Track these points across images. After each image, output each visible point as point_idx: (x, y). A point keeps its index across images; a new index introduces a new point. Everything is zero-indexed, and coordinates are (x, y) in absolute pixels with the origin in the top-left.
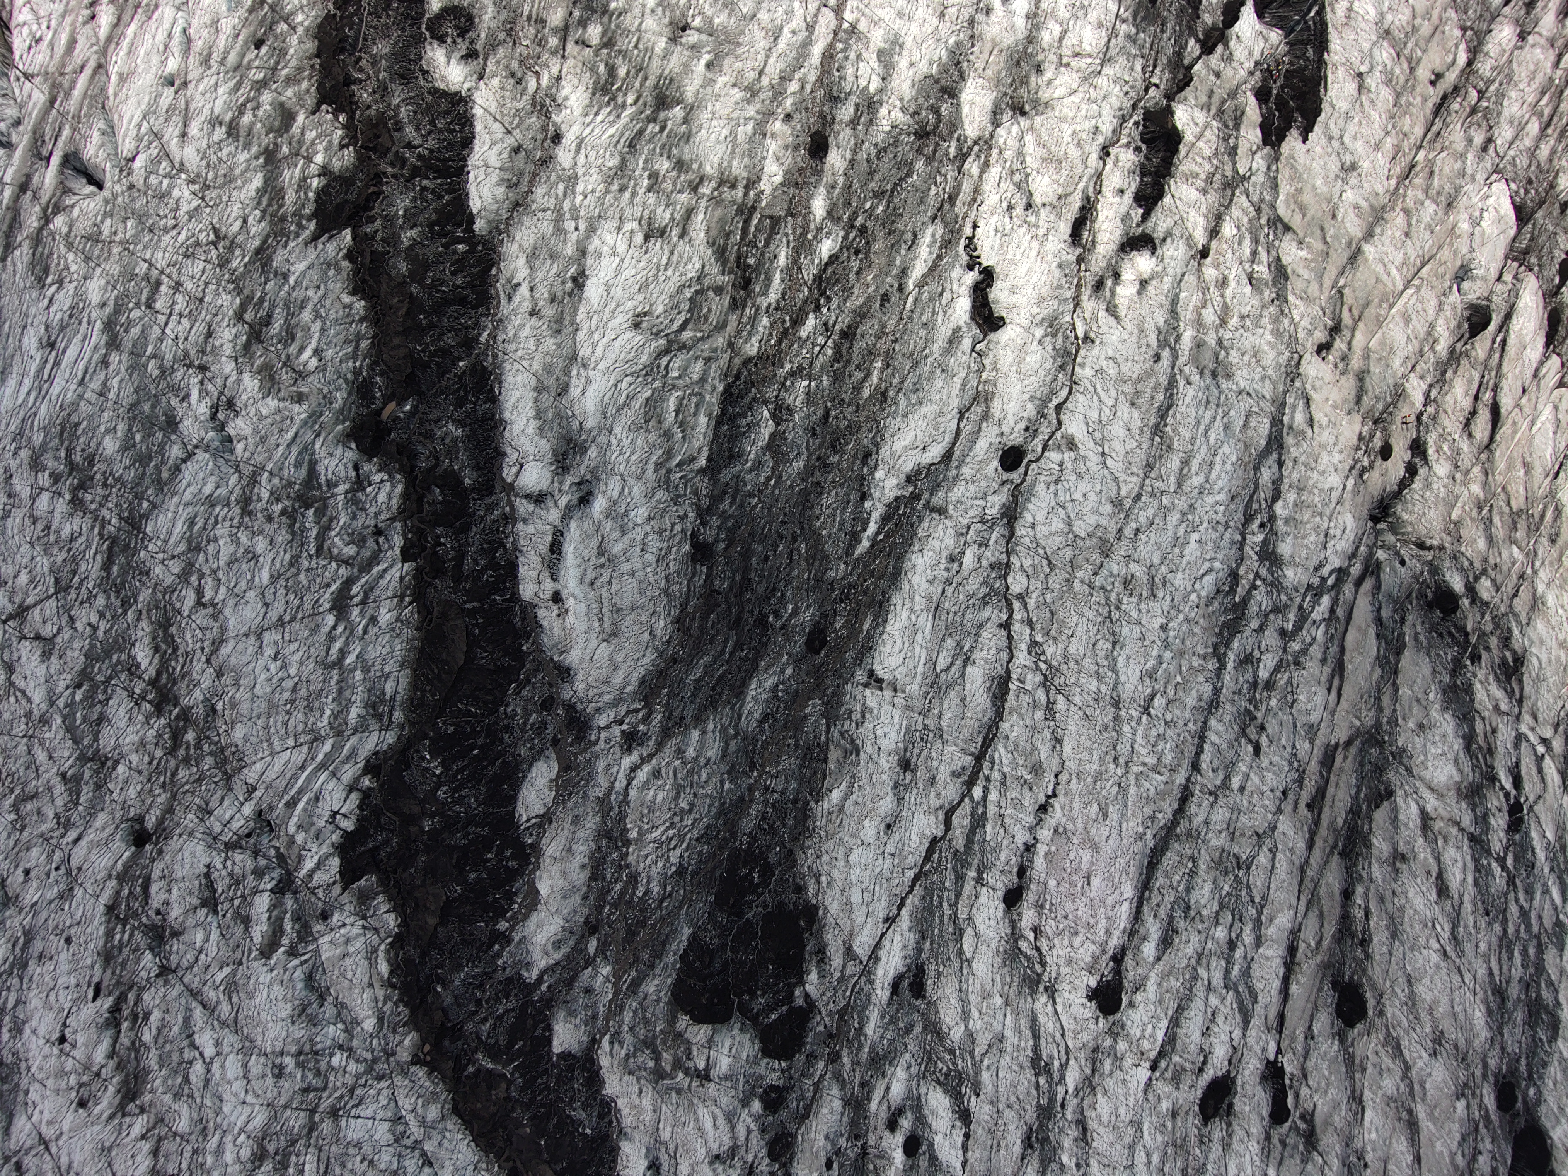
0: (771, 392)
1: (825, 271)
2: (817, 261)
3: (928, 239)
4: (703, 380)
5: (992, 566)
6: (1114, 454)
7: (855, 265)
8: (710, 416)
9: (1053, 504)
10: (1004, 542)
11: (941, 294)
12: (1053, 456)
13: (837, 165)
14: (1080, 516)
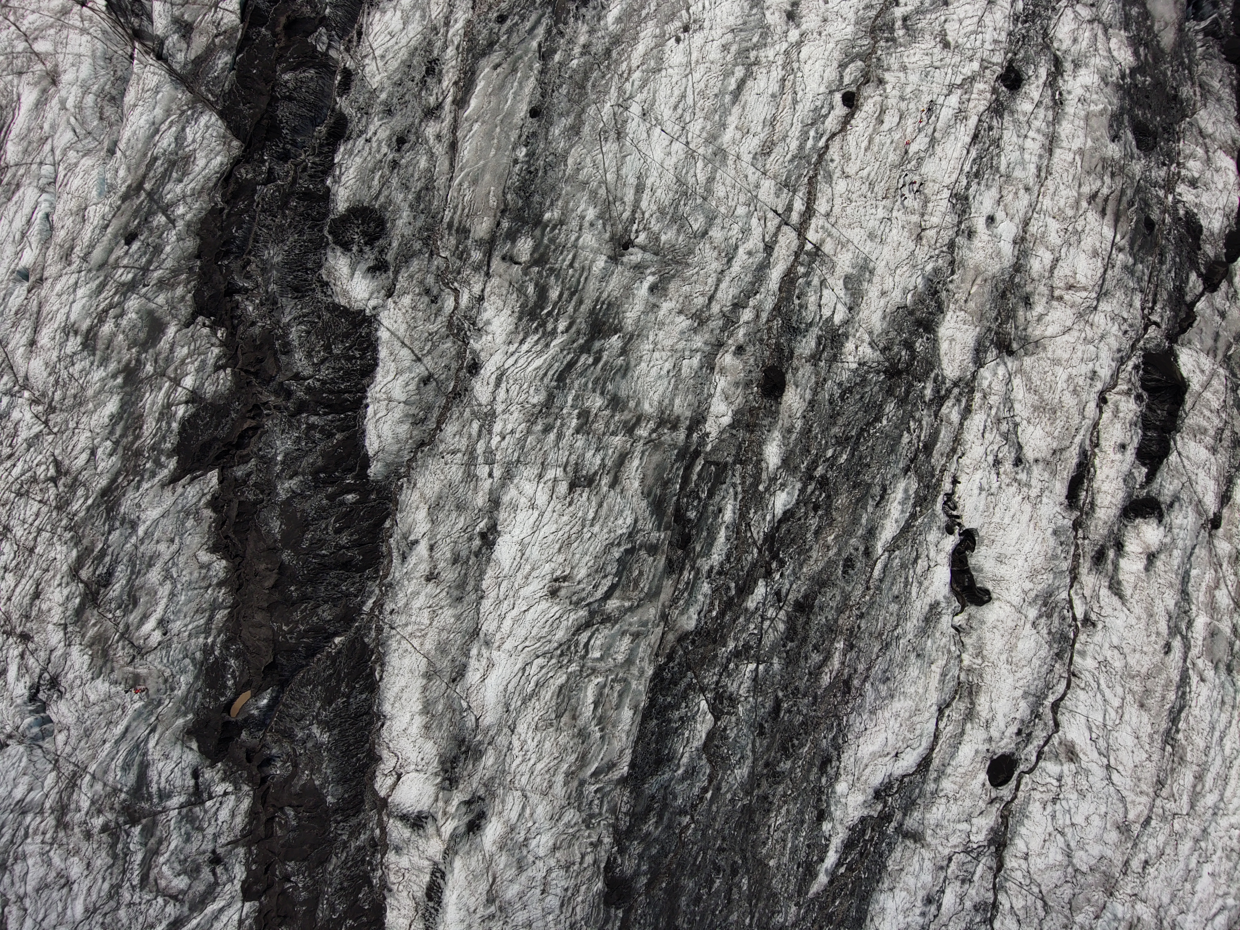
0: (710, 678)
1: (778, 529)
2: (768, 518)
3: (899, 495)
4: (629, 662)
5: (976, 908)
6: (1120, 768)
7: (814, 523)
8: (635, 708)
9: (1050, 829)
10: (990, 877)
11: (915, 561)
12: (1050, 767)
13: (795, 406)
14: (1082, 845)
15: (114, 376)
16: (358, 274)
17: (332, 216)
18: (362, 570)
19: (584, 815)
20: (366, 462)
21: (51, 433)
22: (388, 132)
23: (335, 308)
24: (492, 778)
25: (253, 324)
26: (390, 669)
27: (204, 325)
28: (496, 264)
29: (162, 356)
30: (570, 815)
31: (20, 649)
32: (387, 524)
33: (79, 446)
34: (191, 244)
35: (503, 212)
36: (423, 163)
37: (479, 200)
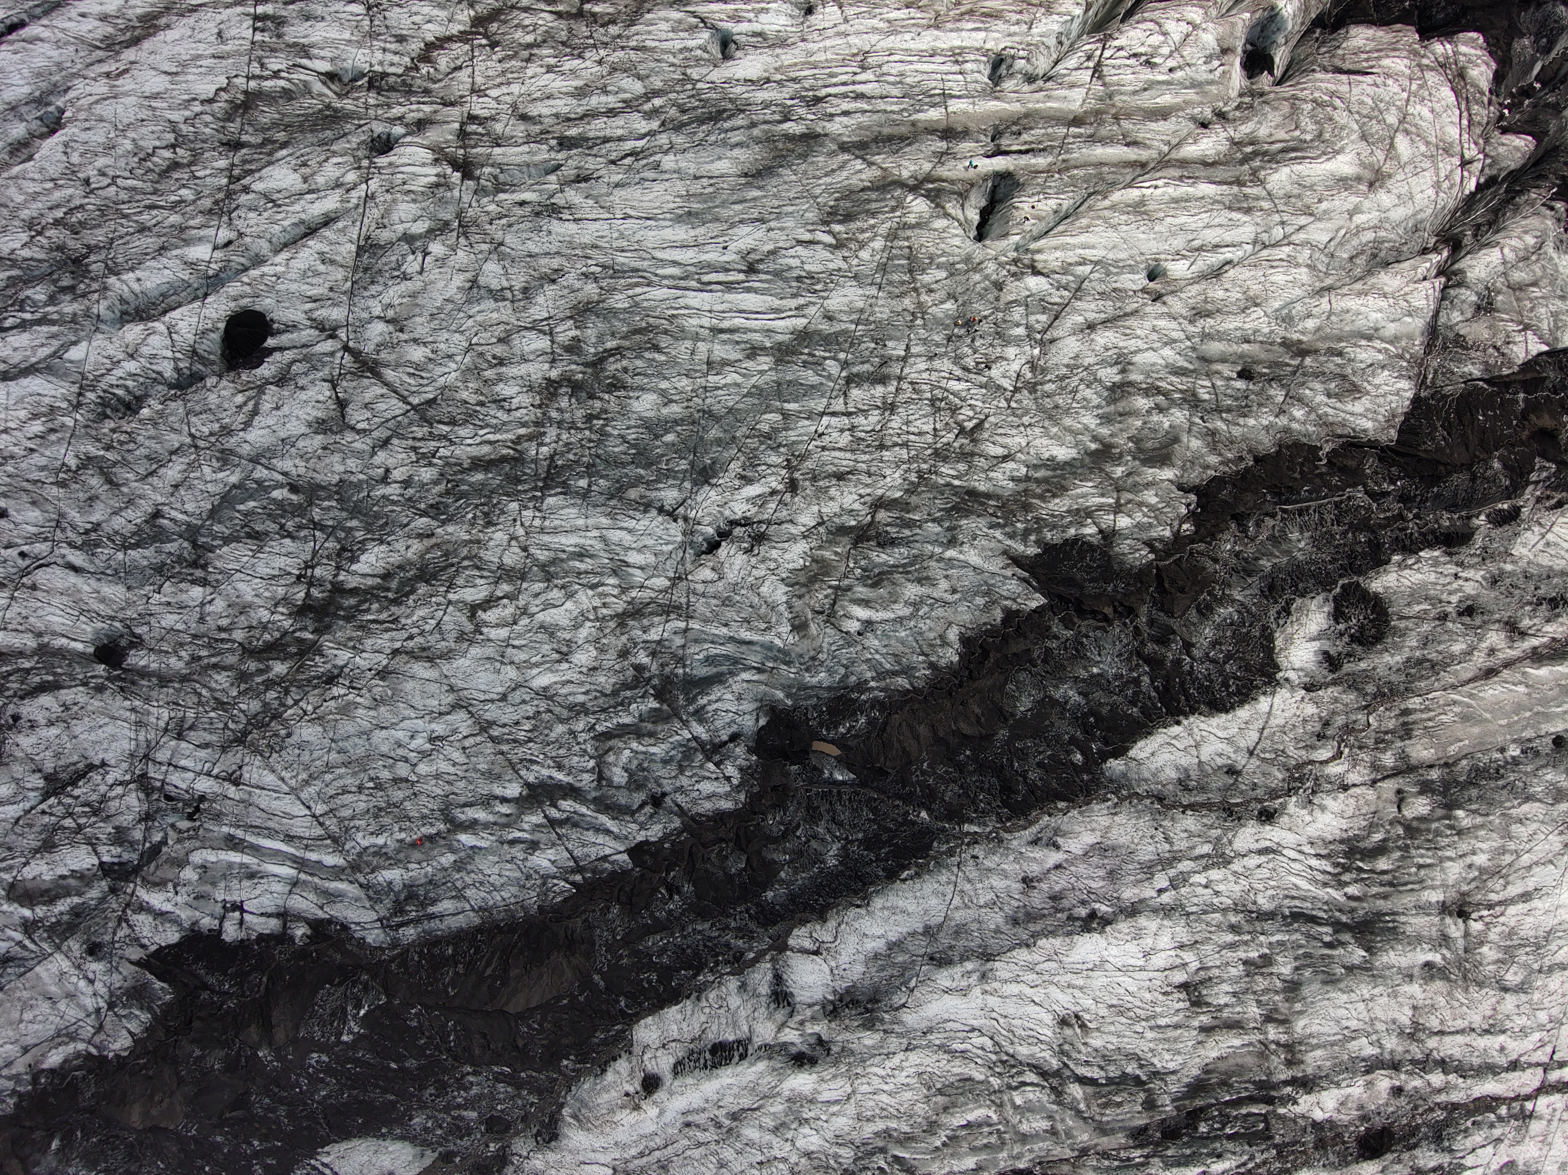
4: (1023, 1138)
15: (1095, 438)
16: (1316, 644)
17: (1361, 580)
18: (1005, 804)
19: (852, 1167)
20: (1120, 752)
21: (1008, 401)
22: (1473, 592)
23: (1270, 639)
24: (852, 1053)
25: (1216, 561)
26: (918, 886)
27: (1188, 505)
28: (1389, 786)
29: (1137, 479)
30: (847, 1154)
31: (780, 487)
32: (1061, 805)
33: (1008, 440)
34: (1267, 443)
35: (1446, 765)
36: (1458, 647)
37: (1449, 733)
